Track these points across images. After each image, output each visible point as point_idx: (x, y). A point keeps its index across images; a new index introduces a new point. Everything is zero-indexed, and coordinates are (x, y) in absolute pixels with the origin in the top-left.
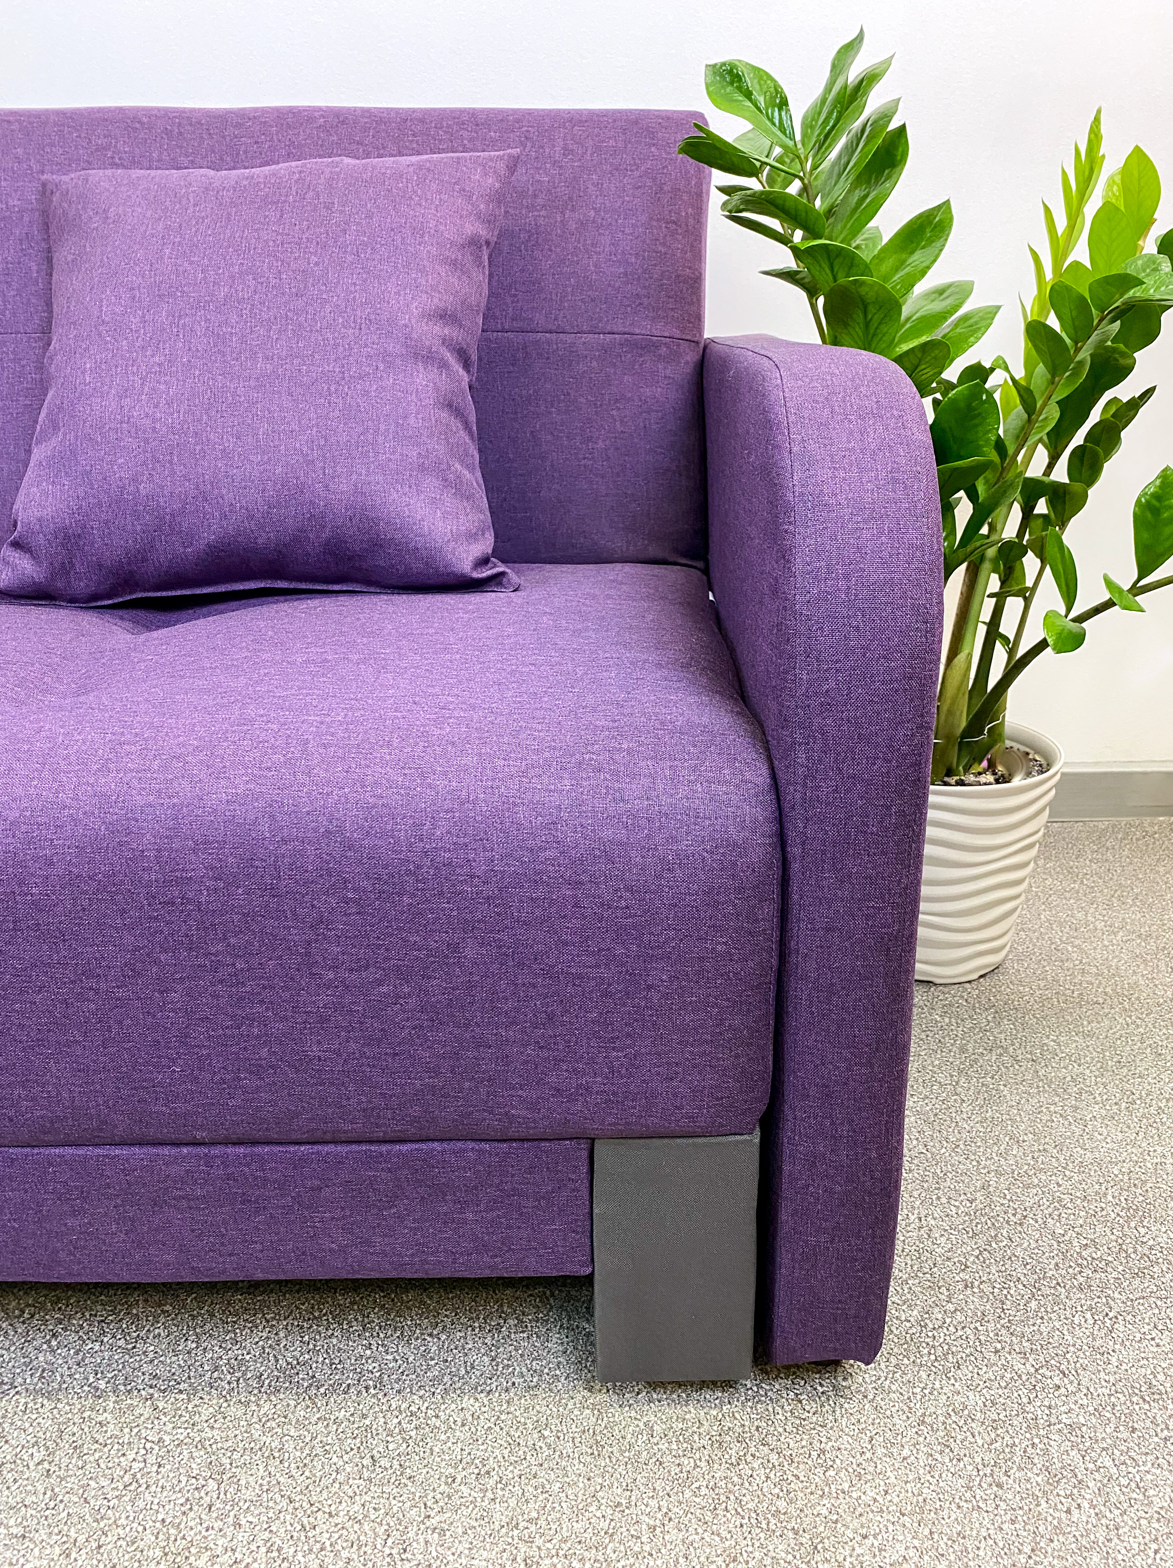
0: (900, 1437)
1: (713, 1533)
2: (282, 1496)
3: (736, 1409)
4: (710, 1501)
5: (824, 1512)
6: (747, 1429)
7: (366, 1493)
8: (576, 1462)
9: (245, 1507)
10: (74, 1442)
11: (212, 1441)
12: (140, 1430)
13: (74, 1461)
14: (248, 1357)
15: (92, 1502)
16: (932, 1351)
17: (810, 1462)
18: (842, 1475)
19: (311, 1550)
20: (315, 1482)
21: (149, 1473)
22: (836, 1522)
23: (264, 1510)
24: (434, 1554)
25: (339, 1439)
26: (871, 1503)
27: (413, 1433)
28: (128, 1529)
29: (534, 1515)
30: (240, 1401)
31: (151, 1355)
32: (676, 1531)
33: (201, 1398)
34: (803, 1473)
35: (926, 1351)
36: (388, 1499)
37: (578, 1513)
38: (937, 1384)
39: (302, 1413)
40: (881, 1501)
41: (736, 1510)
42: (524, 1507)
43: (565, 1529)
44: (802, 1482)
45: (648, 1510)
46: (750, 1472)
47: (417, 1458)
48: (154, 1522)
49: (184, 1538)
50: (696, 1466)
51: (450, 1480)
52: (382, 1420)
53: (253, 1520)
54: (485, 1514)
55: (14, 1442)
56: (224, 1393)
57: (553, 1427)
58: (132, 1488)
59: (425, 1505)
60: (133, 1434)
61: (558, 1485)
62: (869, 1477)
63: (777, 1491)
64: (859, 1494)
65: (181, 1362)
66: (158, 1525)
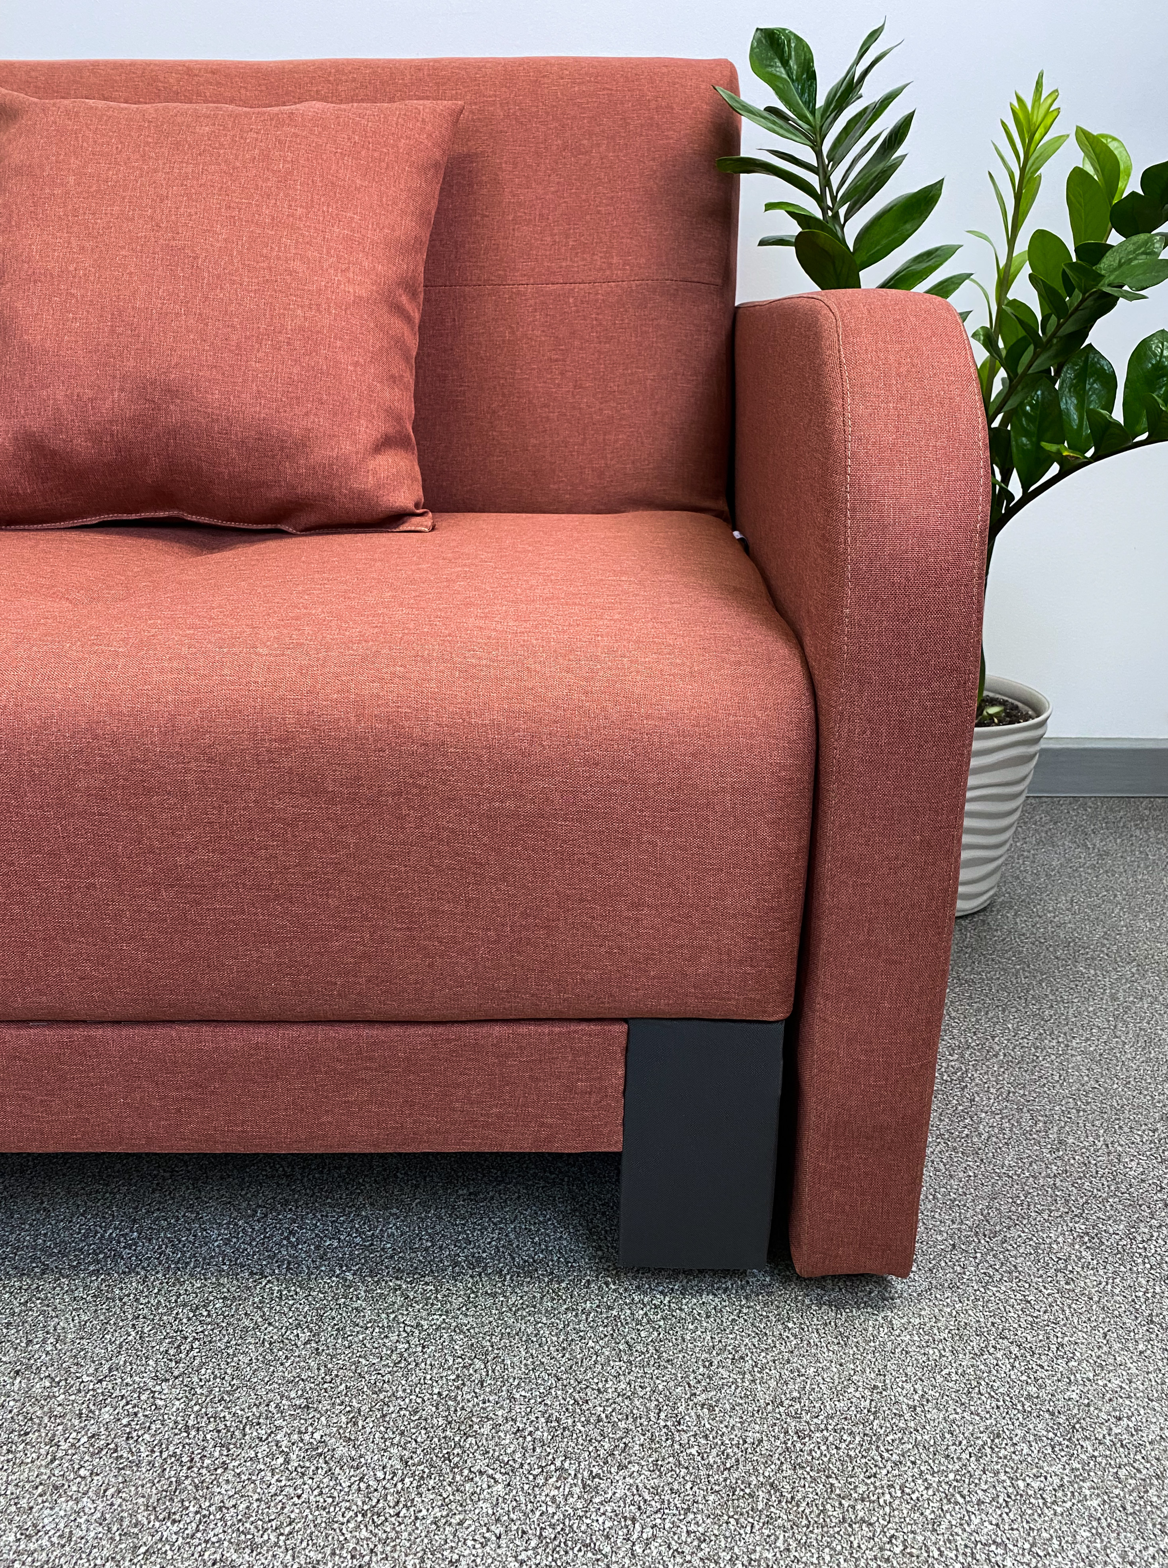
0: (1132, 1334)
1: (972, 1413)
2: (549, 1375)
3: (968, 1308)
4: (963, 1386)
5: (1074, 1396)
6: (983, 1325)
7: (629, 1373)
8: (825, 1350)
9: (516, 1383)
10: (335, 1325)
11: (469, 1326)
12: (396, 1316)
13: (340, 1341)
14: (484, 1255)
15: (366, 1376)
16: (1146, 1261)
17: (1051, 1355)
18: (1084, 1365)
19: (588, 1421)
20: (577, 1363)
21: (416, 1352)
22: (1088, 1405)
23: (534, 1386)
24: (708, 1426)
25: (591, 1327)
26: (1118, 1390)
27: (661, 1323)
28: (407, 1400)
29: (795, 1394)
30: (486, 1292)
31: (390, 1251)
32: (935, 1411)
33: (448, 1289)
34: (1046, 1363)
35: (1140, 1260)
36: (652, 1378)
37: (838, 1395)
38: (1158, 1290)
39: (549, 1304)
40: (1127, 1387)
41: (989, 1394)
42: (785, 1388)
43: (828, 1407)
44: (1047, 1371)
45: (904, 1392)
46: (995, 1362)
47: (671, 1344)
48: (430, 1394)
49: (463, 1409)
50: (941, 1356)
51: (707, 1364)
52: (628, 1312)
53: (527, 1395)
54: (749, 1393)
55: (277, 1324)
56: (469, 1285)
57: (795, 1320)
58: (402, 1365)
59: (689, 1384)
60: (391, 1319)
61: (812, 1369)
62: (1111, 1368)
63: (1024, 1378)
64: (1105, 1382)
65: (421, 1258)
66: (435, 1397)
